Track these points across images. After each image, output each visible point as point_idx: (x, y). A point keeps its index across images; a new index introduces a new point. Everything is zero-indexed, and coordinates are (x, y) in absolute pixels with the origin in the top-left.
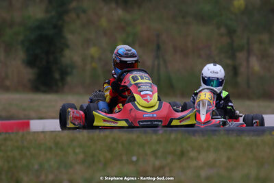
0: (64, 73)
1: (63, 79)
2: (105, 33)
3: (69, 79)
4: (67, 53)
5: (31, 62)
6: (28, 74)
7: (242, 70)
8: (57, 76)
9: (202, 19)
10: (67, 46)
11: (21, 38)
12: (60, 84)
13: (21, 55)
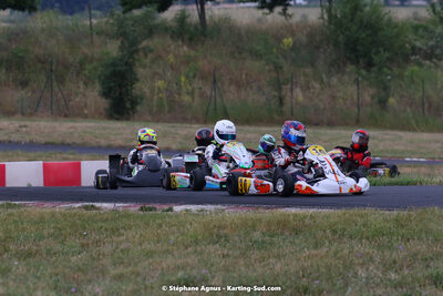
0: (134, 103)
1: (133, 108)
2: (172, 68)
3: (138, 108)
4: (138, 85)
5: (106, 94)
6: (104, 103)
7: (288, 99)
8: (128, 105)
9: (257, 55)
10: (138, 80)
11: (99, 73)
12: (131, 112)
13: (98, 87)
